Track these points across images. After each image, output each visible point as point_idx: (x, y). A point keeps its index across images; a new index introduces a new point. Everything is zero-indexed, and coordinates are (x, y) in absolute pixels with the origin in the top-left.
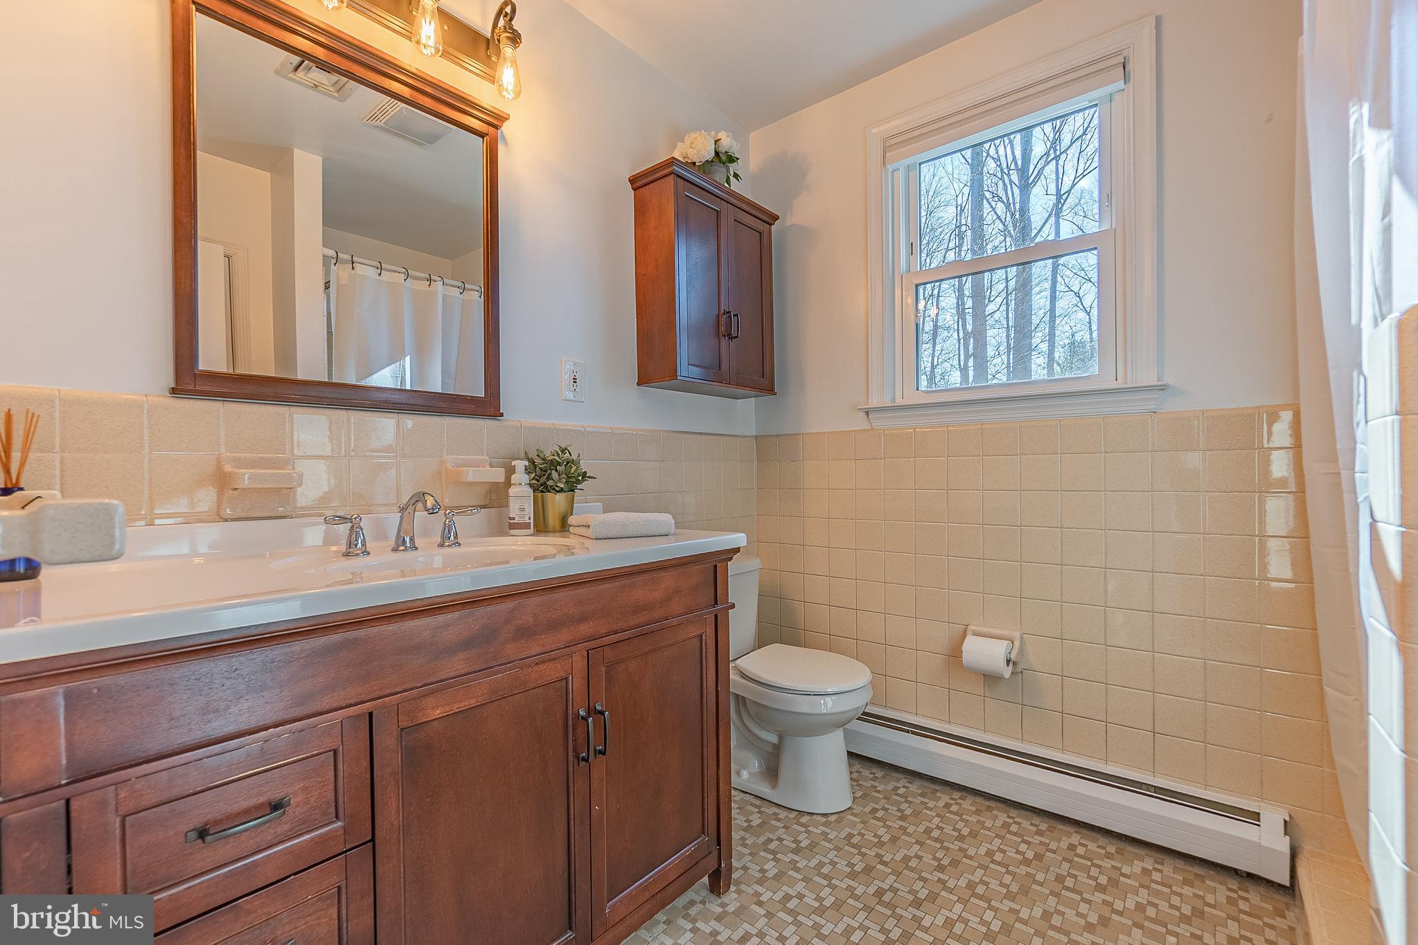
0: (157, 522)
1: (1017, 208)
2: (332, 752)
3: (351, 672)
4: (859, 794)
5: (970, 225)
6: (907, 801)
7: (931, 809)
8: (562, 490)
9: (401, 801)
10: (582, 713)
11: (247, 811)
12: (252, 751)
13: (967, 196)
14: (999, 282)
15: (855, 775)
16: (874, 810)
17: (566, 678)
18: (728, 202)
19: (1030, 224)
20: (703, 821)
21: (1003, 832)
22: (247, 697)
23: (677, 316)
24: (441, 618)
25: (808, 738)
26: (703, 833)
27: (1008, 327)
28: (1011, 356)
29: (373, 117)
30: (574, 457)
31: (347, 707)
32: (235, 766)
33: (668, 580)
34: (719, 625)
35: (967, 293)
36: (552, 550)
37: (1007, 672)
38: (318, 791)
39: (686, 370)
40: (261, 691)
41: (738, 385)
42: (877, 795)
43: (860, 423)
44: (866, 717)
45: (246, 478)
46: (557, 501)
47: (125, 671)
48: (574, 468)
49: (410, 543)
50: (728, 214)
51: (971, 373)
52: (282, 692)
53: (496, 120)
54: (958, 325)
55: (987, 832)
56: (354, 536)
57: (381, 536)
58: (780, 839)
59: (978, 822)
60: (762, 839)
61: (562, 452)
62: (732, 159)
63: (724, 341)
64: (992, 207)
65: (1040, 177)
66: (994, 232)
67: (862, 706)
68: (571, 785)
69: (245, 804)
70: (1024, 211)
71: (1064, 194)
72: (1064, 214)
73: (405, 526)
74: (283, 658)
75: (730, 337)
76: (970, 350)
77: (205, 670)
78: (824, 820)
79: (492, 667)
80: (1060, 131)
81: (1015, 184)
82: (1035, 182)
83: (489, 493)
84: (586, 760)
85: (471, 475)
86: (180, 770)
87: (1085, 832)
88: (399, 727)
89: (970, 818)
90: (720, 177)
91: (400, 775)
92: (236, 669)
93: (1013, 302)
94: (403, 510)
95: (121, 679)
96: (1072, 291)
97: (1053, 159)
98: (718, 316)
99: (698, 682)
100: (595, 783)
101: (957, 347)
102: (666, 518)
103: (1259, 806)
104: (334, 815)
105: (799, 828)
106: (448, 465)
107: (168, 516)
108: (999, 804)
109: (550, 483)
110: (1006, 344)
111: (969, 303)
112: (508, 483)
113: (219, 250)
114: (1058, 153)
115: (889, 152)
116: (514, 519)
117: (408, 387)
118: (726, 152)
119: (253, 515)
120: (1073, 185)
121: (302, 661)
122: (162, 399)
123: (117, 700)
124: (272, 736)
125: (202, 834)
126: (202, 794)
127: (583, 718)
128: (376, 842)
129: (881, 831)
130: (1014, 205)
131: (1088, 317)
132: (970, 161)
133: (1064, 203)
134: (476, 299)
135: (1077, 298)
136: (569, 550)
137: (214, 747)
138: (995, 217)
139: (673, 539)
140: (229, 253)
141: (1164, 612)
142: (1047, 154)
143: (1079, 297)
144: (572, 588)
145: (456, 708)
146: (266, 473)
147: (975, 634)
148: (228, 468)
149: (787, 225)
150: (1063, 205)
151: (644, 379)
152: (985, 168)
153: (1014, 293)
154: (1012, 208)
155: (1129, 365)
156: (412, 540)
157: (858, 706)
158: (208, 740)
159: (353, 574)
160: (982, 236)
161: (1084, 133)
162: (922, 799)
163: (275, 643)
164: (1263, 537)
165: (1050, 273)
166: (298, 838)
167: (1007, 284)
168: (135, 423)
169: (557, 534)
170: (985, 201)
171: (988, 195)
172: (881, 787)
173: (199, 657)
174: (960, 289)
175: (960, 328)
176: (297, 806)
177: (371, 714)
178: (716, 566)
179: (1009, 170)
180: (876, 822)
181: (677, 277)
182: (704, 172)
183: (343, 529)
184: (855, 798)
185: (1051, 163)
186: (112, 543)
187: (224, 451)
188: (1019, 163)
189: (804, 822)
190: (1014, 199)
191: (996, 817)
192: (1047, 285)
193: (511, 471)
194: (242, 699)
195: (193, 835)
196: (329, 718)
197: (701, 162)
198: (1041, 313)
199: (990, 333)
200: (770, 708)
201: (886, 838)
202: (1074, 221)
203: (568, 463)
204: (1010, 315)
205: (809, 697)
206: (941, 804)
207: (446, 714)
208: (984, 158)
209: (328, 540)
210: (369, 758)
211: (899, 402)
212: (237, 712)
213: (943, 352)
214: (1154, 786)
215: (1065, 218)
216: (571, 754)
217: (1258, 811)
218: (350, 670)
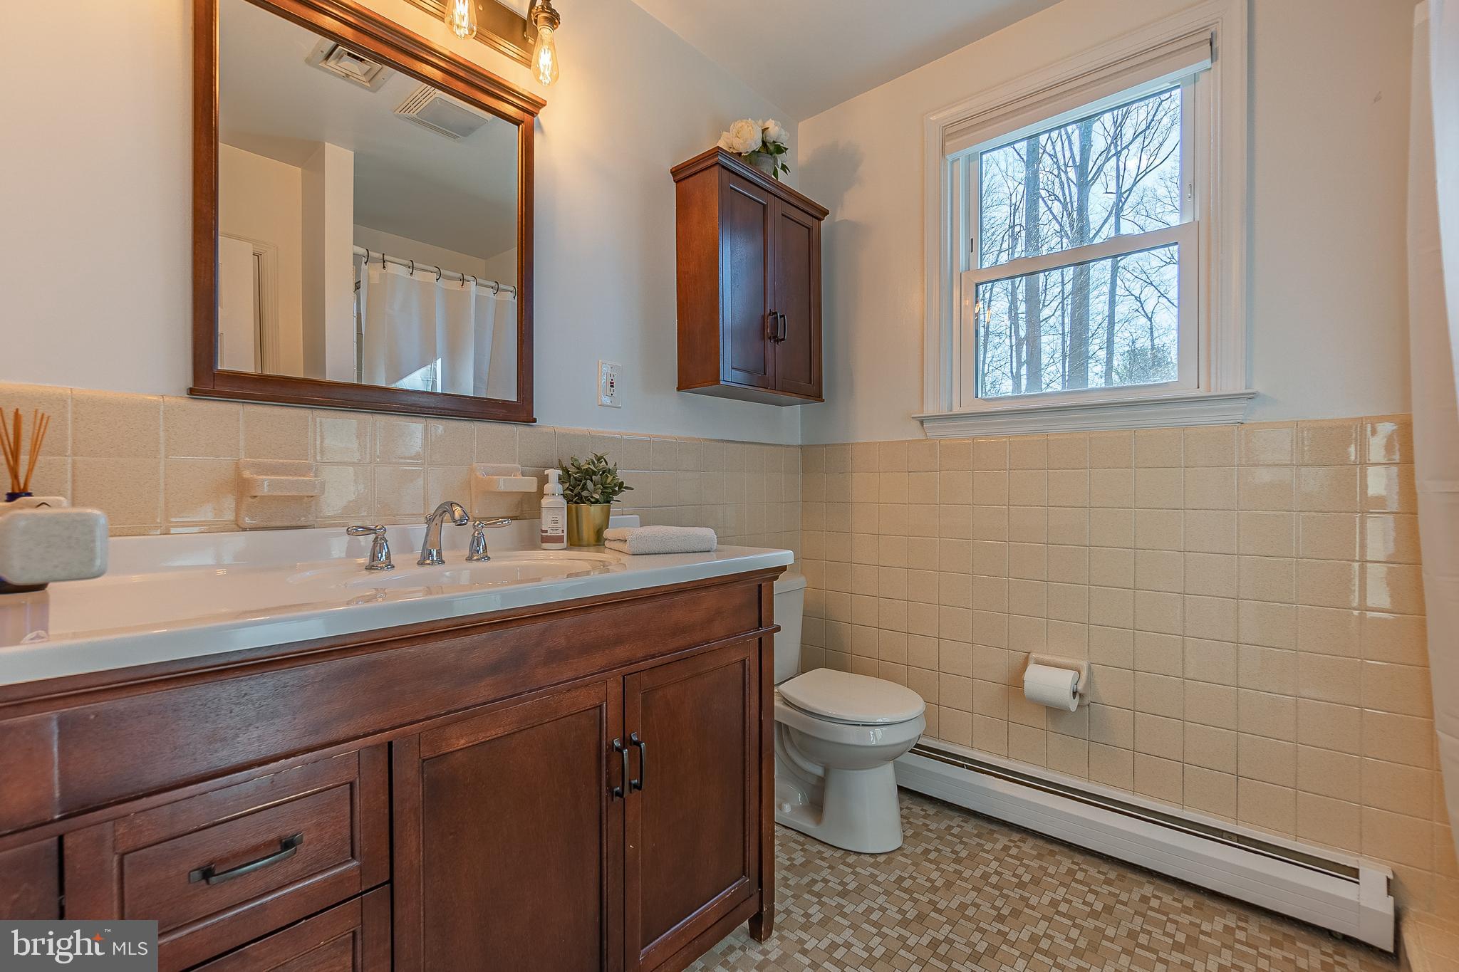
0: (173, 531)
1: (1074, 207)
2: (349, 785)
3: (370, 698)
4: (910, 832)
5: (1024, 225)
6: (962, 842)
7: (988, 852)
8: (597, 502)
9: (421, 839)
10: (617, 744)
11: (255, 849)
12: (263, 783)
13: (1022, 194)
14: (1055, 284)
15: (905, 812)
16: (927, 851)
17: (600, 706)
18: (775, 196)
19: (1088, 224)
20: (744, 861)
21: (1068, 880)
22: (257, 725)
23: (721, 317)
24: (466, 640)
25: (855, 772)
26: (744, 874)
27: (1063, 334)
28: (1067, 365)
29: (406, 108)
30: (611, 466)
31: (365, 736)
32: (243, 801)
33: (710, 600)
34: (764, 649)
35: (1020, 297)
36: (586, 566)
37: (1073, 705)
38: (333, 827)
39: (729, 373)
40: (273, 718)
41: (785, 391)
42: (929, 834)
43: (914, 434)
44: (920, 749)
45: (265, 485)
46: (592, 513)
47: (124, 696)
48: (610, 479)
49: (437, 556)
50: (776, 208)
51: (1024, 381)
52: (295, 719)
53: (533, 106)
54: (1011, 330)
55: (1050, 880)
56: (378, 548)
57: (407, 547)
58: (825, 881)
59: (1040, 867)
60: (806, 880)
61: (598, 460)
62: (780, 150)
63: (769, 344)
64: (1048, 206)
65: (1099, 175)
66: (1049, 233)
67: (915, 738)
68: (604, 822)
69: (253, 842)
70: (1082, 209)
71: (1126, 192)
72: (1125, 213)
73: (432, 538)
74: (296, 682)
75: (777, 340)
76: (1023, 357)
77: (211, 694)
78: (872, 860)
79: (521, 694)
80: (1121, 125)
81: (1072, 182)
82: (1094, 179)
83: (521, 503)
84: (620, 795)
85: (502, 484)
86: (184, 804)
87: (1158, 882)
88: (420, 758)
89: (1031, 863)
90: (767, 169)
91: (421, 810)
92: (246, 694)
93: (1069, 307)
94: (429, 521)
95: (121, 704)
96: (1132, 295)
97: (1114, 155)
98: (763, 317)
99: (741, 711)
100: (629, 820)
101: (1009, 354)
102: (709, 533)
103: (1358, 861)
104: (350, 853)
105: (845, 868)
106: (478, 473)
107: (183, 525)
108: (1062, 848)
109: (585, 493)
110: (1061, 351)
111: (1022, 308)
112: (541, 494)
113: (249, 248)
114: (1119, 149)
115: (948, 141)
116: (546, 531)
117: (439, 390)
118: (774, 142)
119: (273, 524)
120: (1135, 183)
121: (316, 686)
122: (179, 400)
123: (116, 727)
124: (283, 767)
125: (207, 873)
126: (206, 830)
127: (617, 749)
128: (395, 882)
129: (935, 875)
130: (1072, 204)
131: (1149, 323)
132: (1025, 158)
133: (1125, 201)
134: (510, 299)
135: (1138, 303)
136: (604, 566)
137: (221, 779)
138: (1051, 217)
139: (715, 555)
140: (258, 251)
141: (1250, 643)
142: (1108, 149)
143: (1140, 301)
144: (608, 607)
145: (481, 738)
146: (286, 480)
147: (1038, 662)
148: (247, 474)
149: (837, 220)
150: (1123, 204)
151: (685, 384)
152: (1041, 165)
153: (1070, 297)
154: (1070, 208)
155: (1213, 370)
156: (439, 553)
157: (910, 738)
158: (214, 771)
159: (376, 589)
160: (1037, 237)
161: (1148, 127)
162: (979, 840)
163: (288, 665)
164: (1363, 562)
165: (1109, 276)
166: (310, 879)
167: (1063, 288)
168: (151, 425)
169: (592, 548)
170: (1040, 199)
171: (1043, 193)
172: (933, 826)
173: (205, 681)
174: (1013, 294)
175: (1013, 334)
176: (309, 844)
177: (390, 744)
178: (761, 585)
179: (1066, 166)
180: (929, 865)
181: (721, 275)
182: (750, 163)
183: (367, 541)
184: (905, 838)
185: (1111, 160)
186: (92, 560)
187: (243, 457)
188: (1078, 159)
189: (851, 862)
190: (1071, 198)
191: (1060, 863)
192: (1106, 289)
193: (543, 480)
194: (252, 726)
195: (197, 874)
196: (345, 748)
197: (747, 152)
198: (1099, 318)
199: (1044, 339)
200: (818, 738)
201: (939, 883)
202: (1136, 221)
203: (603, 473)
204: (1066, 320)
205: (858, 727)
206: (999, 846)
207: (470, 744)
208: (1040, 155)
209: (351, 553)
210: (387, 792)
211: (956, 410)
212: (245, 741)
213: (994, 359)
214: (1237, 835)
215: (1125, 217)
216: (604, 788)
217: (1357, 867)
218: (368, 696)
